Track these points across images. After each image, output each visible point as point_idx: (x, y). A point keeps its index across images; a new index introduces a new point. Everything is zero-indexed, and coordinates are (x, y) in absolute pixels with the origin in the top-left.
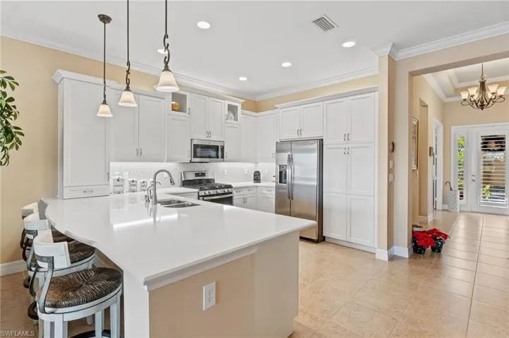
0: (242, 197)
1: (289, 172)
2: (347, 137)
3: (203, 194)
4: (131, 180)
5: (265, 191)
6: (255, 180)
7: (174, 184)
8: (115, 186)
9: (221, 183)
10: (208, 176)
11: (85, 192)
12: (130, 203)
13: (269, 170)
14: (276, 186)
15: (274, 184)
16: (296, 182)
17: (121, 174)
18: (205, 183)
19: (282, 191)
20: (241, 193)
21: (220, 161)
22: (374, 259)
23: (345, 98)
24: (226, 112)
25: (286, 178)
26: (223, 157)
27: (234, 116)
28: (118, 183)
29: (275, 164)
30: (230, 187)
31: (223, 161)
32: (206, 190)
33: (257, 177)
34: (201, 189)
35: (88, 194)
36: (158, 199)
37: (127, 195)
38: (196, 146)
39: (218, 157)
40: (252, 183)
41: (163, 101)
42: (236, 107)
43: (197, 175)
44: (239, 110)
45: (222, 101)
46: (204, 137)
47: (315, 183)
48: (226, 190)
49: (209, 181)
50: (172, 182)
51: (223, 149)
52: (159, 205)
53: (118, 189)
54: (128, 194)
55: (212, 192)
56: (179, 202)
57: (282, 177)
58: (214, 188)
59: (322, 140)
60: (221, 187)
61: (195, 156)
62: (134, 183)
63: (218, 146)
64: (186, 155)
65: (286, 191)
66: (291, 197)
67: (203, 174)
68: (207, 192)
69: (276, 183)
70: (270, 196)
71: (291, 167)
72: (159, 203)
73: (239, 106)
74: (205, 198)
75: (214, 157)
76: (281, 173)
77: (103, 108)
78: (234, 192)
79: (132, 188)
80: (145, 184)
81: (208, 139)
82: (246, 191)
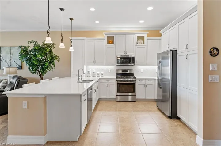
0: (144, 84)
3: (118, 80)
4: (93, 72)
11: (76, 75)
15: (156, 78)
20: (142, 82)
23: (186, 19)
26: (133, 63)
28: (88, 73)
30: (136, 78)
39: (130, 63)
43: (123, 71)
44: (145, 38)
45: (134, 35)
46: (123, 54)
51: (134, 59)
59: (177, 50)
61: (118, 63)
63: (130, 58)
67: (127, 71)
68: (120, 80)
73: (145, 36)
79: (94, 75)
80: (99, 75)
81: (125, 55)
82: (147, 81)
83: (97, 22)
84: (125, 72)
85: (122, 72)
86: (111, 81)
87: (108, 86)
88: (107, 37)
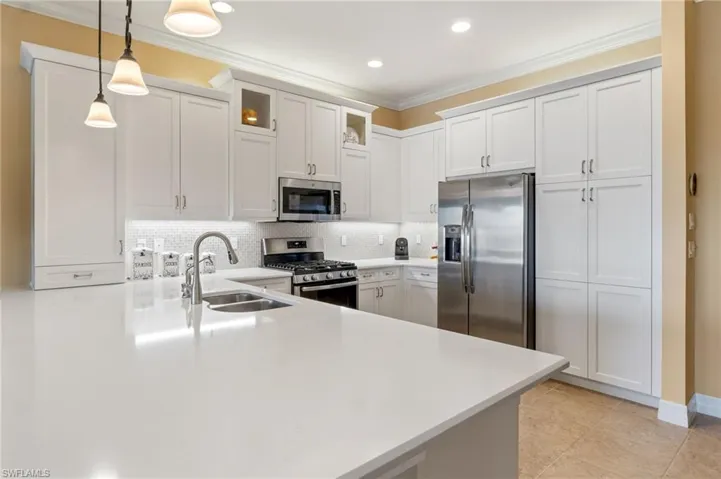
0: (375, 285)
1: (465, 239)
2: (588, 168)
3: (302, 281)
4: (168, 253)
5: (418, 276)
6: (397, 254)
7: (236, 261)
8: (136, 265)
9: (335, 259)
10: (313, 247)
11: (76, 276)
12: (165, 297)
13: (426, 235)
14: (439, 267)
15: (435, 263)
16: (479, 259)
17: (151, 243)
18: (307, 259)
19: (450, 275)
20: (373, 278)
21: (333, 220)
22: (656, 422)
23: (585, 88)
24: (345, 129)
25: (459, 251)
26: (338, 211)
27: (360, 137)
28: (143, 260)
29: (437, 225)
30: (351, 267)
31: (340, 219)
32: (308, 272)
33: (402, 249)
34: (297, 272)
35: (82, 280)
36: (204, 292)
37: (158, 281)
38: (288, 192)
39: (329, 212)
40: (391, 261)
41: (225, 105)
42: (362, 120)
43: (291, 245)
44: (369, 126)
45: (337, 107)
46: (303, 174)
47: (520, 261)
48: (344, 274)
49: (314, 256)
50: (233, 258)
51: (338, 197)
52: (205, 303)
53: (143, 270)
54: (162, 279)
55: (318, 277)
56: (251, 297)
57: (451, 247)
58: (322, 270)
59: (533, 174)
60: (334, 268)
61: (286, 210)
62: (174, 260)
63: (329, 192)
64: (270, 208)
65: (460, 275)
66: (469, 286)
67: (303, 244)
68: (308, 278)
69: (440, 260)
70: (427, 285)
71: (469, 231)
72: (206, 299)
73: (368, 118)
74: (305, 289)
75: (321, 212)
76: (448, 241)
77: (98, 109)
78: (360, 278)
79: (169, 268)
81: (310, 177)
82: (381, 276)
84: (298, 247)
85: (289, 248)
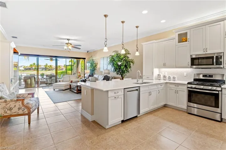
3: (189, 86)
11: (147, 78)
26: (219, 64)
38: (194, 59)
43: (204, 76)
46: (201, 52)
55: (196, 86)
63: (214, 57)
64: (187, 64)
68: (192, 86)
79: (164, 78)
80: (170, 78)
81: (204, 53)
83: (163, 21)
84: (208, 77)
86: (180, 87)
87: (177, 92)
88: (179, 34)
